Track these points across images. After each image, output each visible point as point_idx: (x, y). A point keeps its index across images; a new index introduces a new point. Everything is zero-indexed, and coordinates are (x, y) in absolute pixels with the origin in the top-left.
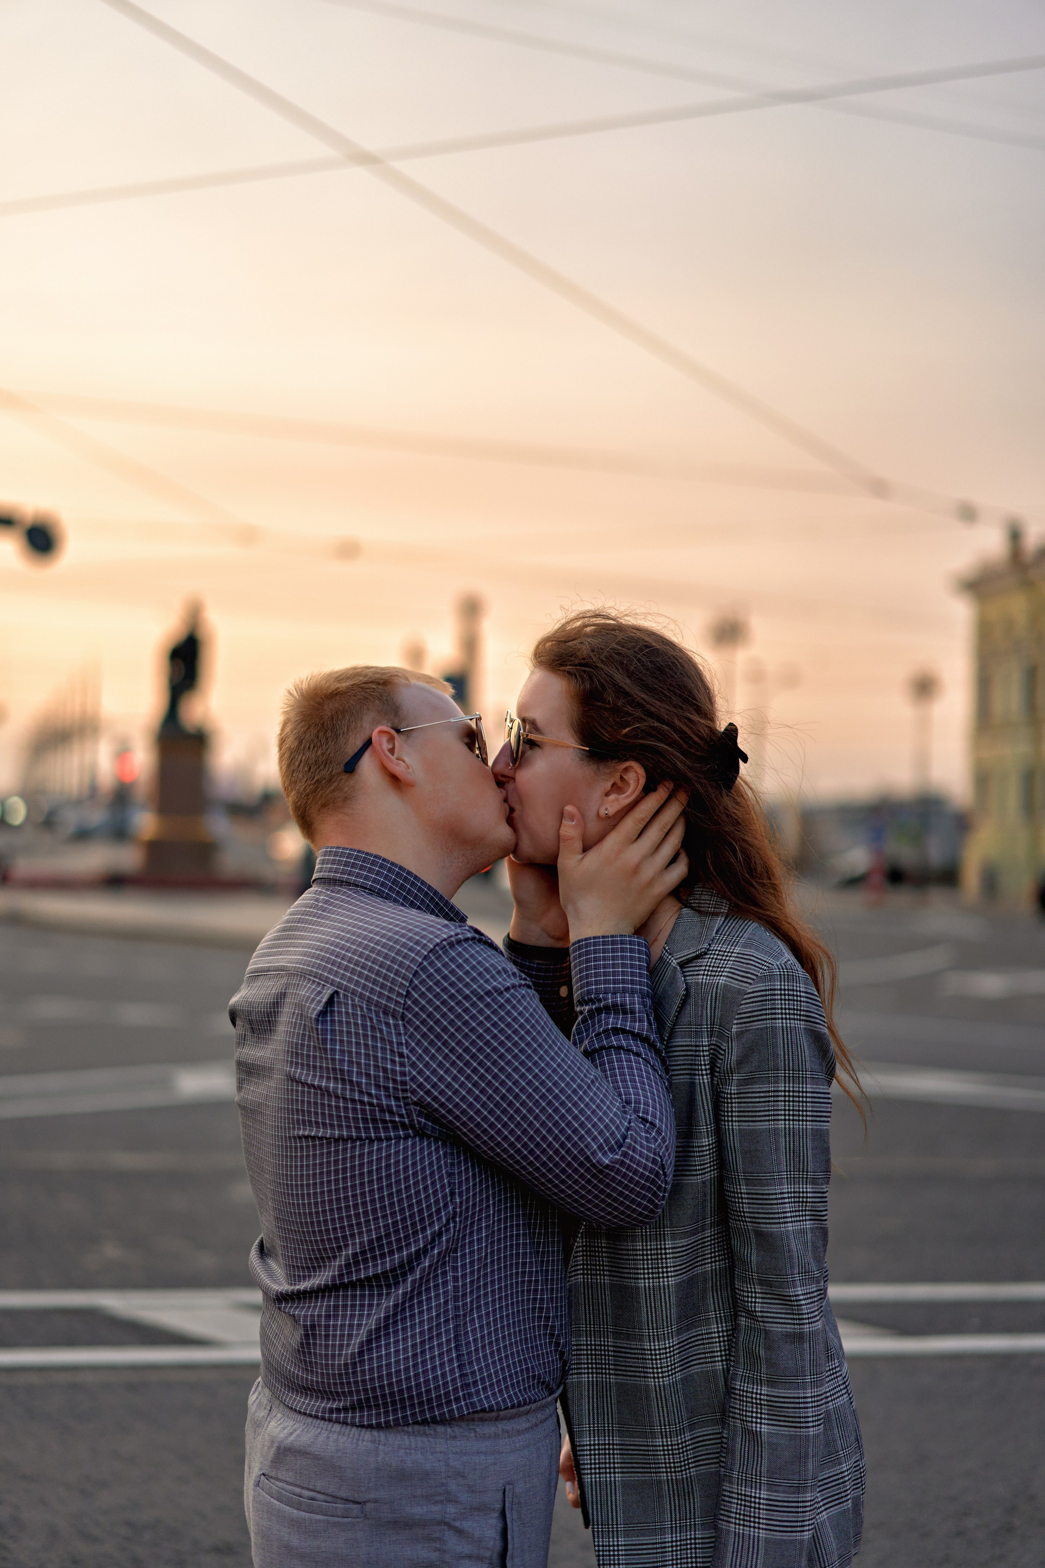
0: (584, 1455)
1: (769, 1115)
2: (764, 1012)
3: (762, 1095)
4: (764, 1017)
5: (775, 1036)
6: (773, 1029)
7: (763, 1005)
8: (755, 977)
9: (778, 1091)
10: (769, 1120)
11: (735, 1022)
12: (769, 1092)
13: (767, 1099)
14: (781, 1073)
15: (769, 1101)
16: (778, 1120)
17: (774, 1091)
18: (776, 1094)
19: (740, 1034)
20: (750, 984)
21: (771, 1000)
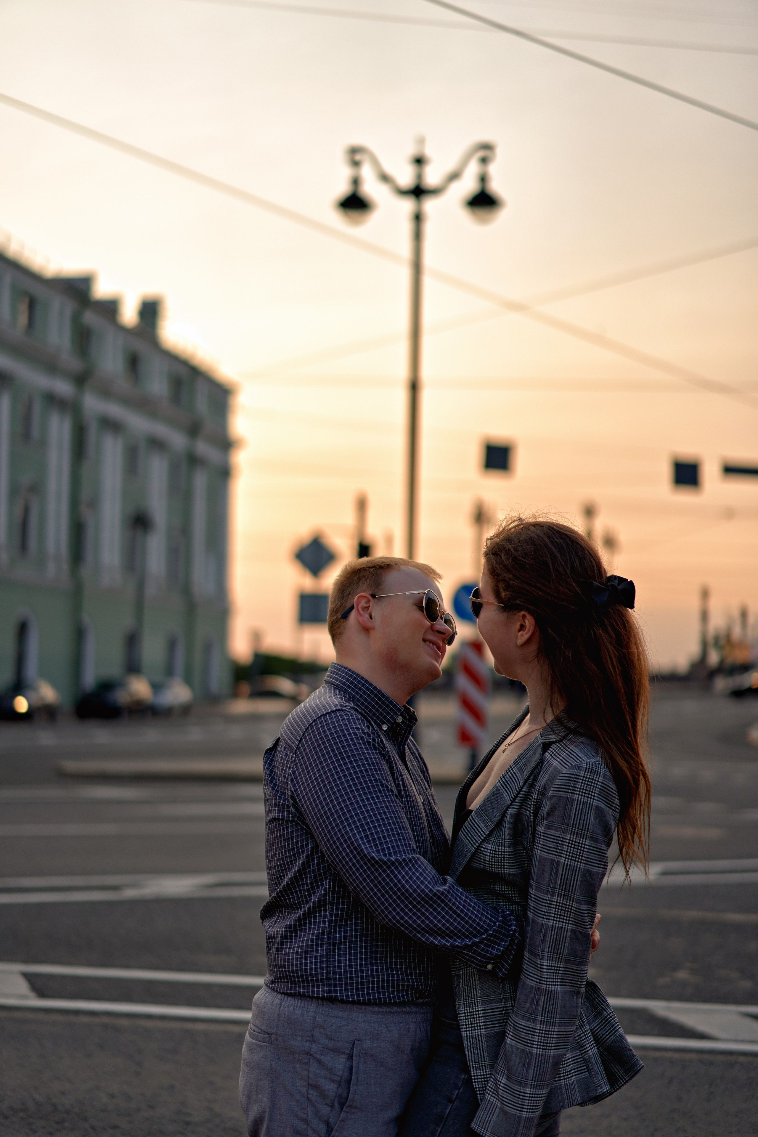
0: (462, 1020)
1: (556, 852)
2: (568, 787)
3: (555, 838)
4: (567, 790)
5: (571, 804)
6: (572, 800)
7: (568, 783)
8: (570, 765)
9: (565, 839)
10: (555, 855)
11: (552, 789)
12: (559, 837)
13: (557, 841)
14: (570, 828)
15: (558, 843)
16: (561, 856)
17: (563, 838)
18: (563, 840)
19: (552, 797)
20: (566, 768)
21: (575, 781)
